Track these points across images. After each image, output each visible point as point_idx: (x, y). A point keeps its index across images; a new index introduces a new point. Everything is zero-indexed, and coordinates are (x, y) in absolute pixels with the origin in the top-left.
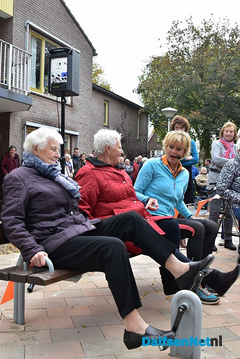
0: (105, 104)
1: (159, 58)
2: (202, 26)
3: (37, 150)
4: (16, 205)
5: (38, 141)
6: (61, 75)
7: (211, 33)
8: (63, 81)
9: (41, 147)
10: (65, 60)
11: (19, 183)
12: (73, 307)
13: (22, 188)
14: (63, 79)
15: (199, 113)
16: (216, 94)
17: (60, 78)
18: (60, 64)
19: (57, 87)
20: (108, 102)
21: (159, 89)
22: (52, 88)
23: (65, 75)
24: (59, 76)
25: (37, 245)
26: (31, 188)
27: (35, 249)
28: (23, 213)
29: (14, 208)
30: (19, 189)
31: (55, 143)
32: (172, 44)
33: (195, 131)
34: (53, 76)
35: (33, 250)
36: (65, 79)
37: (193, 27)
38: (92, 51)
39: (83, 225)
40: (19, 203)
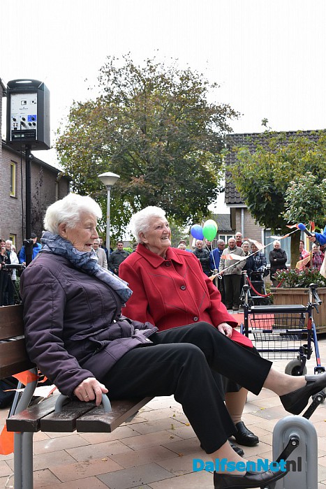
0: (12, 166)
1: (88, 105)
2: (144, 65)
3: (65, 230)
4: (50, 311)
5: (66, 215)
6: (26, 119)
7: (157, 74)
8: (30, 128)
9: (71, 225)
10: (34, 97)
11: (50, 279)
12: (87, 461)
13: (56, 286)
14: (30, 125)
15: (143, 180)
16: (164, 156)
17: (26, 123)
18: (25, 102)
19: (23, 136)
20: (16, 163)
21: (87, 146)
22: (13, 137)
23: (33, 119)
24: (24, 119)
25: (81, 370)
26: (68, 287)
27: (79, 375)
28: (61, 323)
29: (48, 316)
30: (51, 288)
31: (91, 218)
32: (105, 87)
33: (129, 205)
34: (15, 120)
35: (75, 377)
36: (34, 124)
37: (132, 66)
38: (2, 90)
39: (134, 337)
40: (56, 309)
